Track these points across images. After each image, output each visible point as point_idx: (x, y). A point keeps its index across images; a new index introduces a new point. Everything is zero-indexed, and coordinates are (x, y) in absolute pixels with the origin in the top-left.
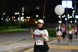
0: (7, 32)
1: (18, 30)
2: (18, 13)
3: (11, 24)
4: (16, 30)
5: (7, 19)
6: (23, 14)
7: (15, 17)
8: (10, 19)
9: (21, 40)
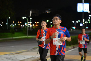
0: (13, 39)
1: (26, 37)
2: (26, 17)
3: (17, 30)
4: (24, 37)
5: (12, 24)
6: (31, 18)
7: (21, 22)
8: (15, 24)
9: (32, 49)
